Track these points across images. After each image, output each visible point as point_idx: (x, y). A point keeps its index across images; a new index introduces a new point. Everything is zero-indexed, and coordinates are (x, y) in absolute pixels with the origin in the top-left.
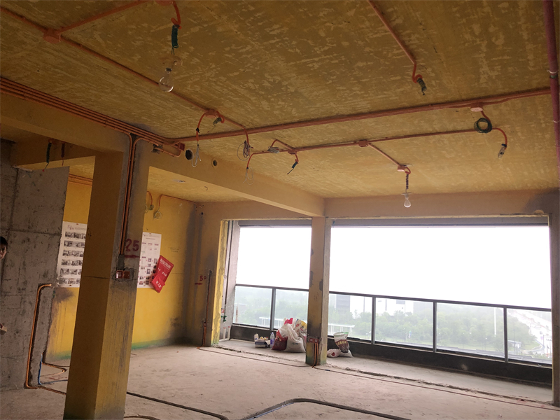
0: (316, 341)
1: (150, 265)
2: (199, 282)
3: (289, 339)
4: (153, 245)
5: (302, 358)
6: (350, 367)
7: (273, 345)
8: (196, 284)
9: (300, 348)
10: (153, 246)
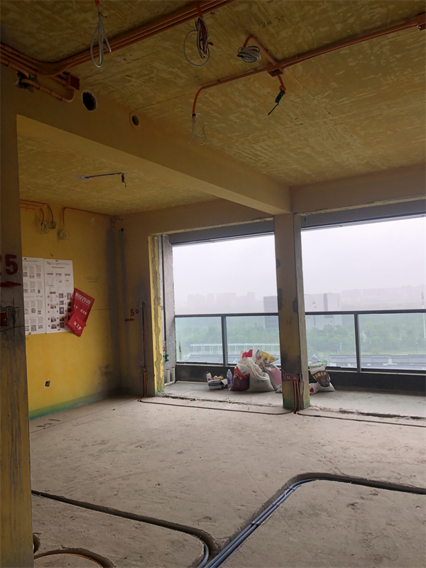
0: (295, 378)
1: (62, 303)
2: (129, 317)
3: (251, 375)
4: (63, 275)
5: (278, 401)
6: (345, 408)
7: (231, 385)
8: (127, 320)
9: (267, 385)
10: (63, 278)
